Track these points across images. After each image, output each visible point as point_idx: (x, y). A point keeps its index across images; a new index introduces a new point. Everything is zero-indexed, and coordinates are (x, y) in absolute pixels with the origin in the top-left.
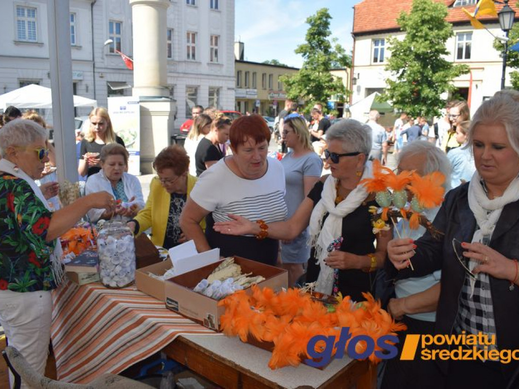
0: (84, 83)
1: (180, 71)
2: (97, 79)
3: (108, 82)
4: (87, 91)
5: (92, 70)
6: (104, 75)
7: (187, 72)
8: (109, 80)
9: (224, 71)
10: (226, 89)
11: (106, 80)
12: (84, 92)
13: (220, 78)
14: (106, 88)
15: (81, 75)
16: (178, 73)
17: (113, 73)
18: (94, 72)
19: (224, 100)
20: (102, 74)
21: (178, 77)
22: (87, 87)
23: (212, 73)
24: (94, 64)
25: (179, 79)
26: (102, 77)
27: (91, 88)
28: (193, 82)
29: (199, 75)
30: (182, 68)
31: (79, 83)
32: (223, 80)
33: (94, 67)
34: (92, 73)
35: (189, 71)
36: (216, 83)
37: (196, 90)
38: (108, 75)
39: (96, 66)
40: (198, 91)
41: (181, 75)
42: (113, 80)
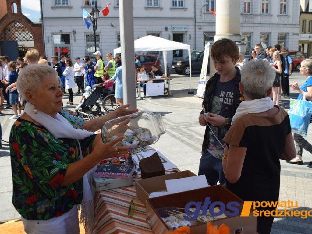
0: (188, 33)
1: (257, 22)
2: (197, 30)
3: (204, 32)
4: (190, 38)
5: (194, 24)
6: (202, 27)
7: (261, 22)
8: (205, 31)
9: (290, 21)
10: (292, 34)
11: (203, 31)
12: (188, 39)
13: (288, 26)
14: (203, 36)
15: (186, 28)
16: (255, 23)
17: (208, 26)
18: (195, 25)
19: (290, 43)
20: (200, 27)
21: (254, 27)
22: (190, 36)
23: (281, 22)
24: (195, 20)
25: (255, 28)
26: (200, 29)
27: (193, 36)
28: (266, 30)
29: (270, 24)
30: (258, 20)
31: (185, 34)
32: (289, 27)
33: (195, 22)
34: (194, 26)
35: (263, 22)
36: (284, 30)
37: (268, 36)
38: (205, 27)
39: (197, 21)
40: (270, 37)
41: (257, 25)
42: (208, 31)
